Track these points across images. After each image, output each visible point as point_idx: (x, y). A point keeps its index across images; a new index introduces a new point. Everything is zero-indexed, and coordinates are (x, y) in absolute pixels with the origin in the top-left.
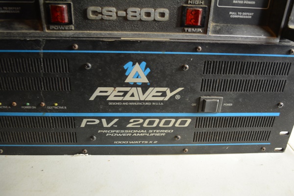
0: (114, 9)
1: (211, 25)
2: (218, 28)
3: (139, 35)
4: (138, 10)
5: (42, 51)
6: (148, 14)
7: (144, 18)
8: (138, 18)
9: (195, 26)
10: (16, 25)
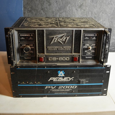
0: (55, 58)
1: (81, 60)
2: (83, 61)
3: (61, 64)
4: (61, 58)
5: (37, 69)
6: (64, 59)
7: (63, 60)
8: (61, 60)
9: (76, 61)
10: (30, 62)
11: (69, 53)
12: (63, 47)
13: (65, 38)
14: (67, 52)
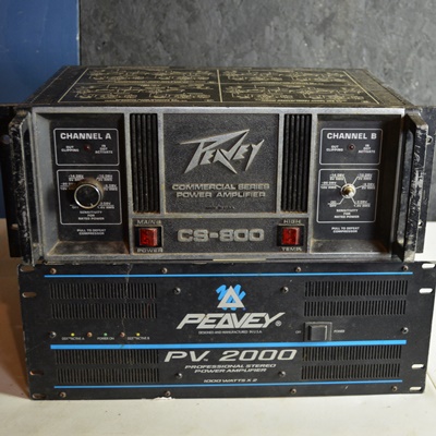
0: (206, 231)
1: (311, 242)
2: (320, 245)
3: (232, 257)
4: (231, 231)
5: (128, 276)
6: (242, 235)
7: (238, 239)
8: (231, 239)
9: (293, 245)
10: (100, 248)
11: (262, 211)
12: (237, 187)
13: (244, 149)
14: (253, 205)
